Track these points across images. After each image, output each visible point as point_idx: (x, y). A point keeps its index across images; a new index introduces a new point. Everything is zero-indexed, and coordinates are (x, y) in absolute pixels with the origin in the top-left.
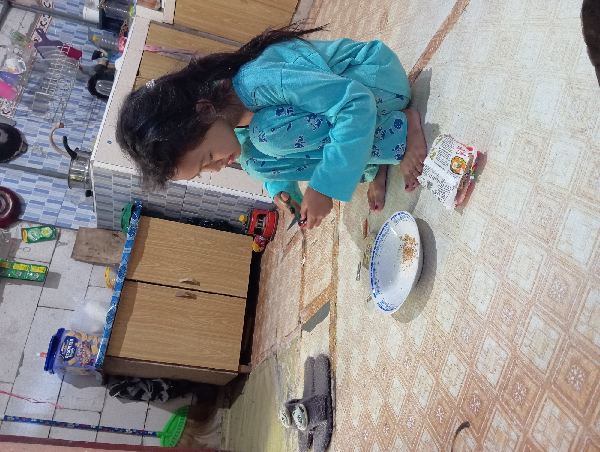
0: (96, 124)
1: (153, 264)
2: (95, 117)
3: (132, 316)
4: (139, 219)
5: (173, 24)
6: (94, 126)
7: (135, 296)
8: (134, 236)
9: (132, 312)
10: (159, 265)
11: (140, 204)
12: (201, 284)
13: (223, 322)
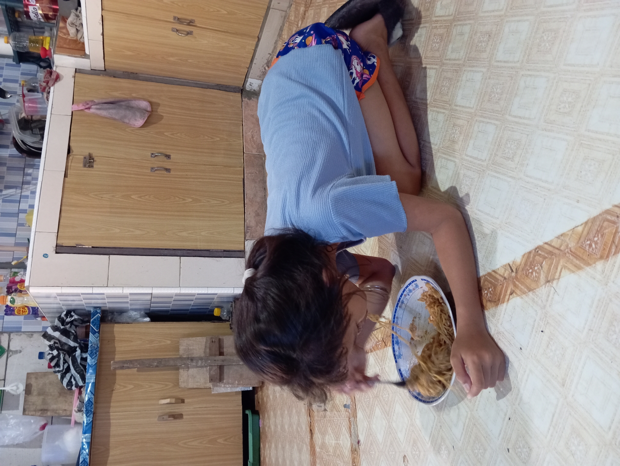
0: (31, 188)
1: (125, 387)
2: (28, 178)
3: (110, 458)
4: (99, 332)
5: (105, 70)
6: (30, 192)
7: (109, 431)
8: (97, 358)
9: (109, 453)
10: (132, 386)
11: (98, 313)
12: (186, 401)
13: (218, 441)
